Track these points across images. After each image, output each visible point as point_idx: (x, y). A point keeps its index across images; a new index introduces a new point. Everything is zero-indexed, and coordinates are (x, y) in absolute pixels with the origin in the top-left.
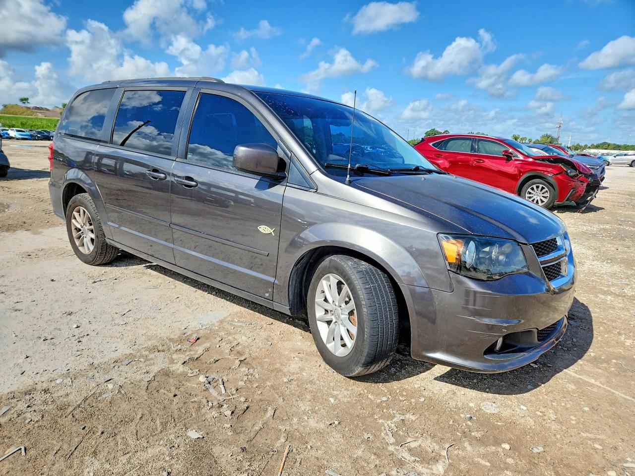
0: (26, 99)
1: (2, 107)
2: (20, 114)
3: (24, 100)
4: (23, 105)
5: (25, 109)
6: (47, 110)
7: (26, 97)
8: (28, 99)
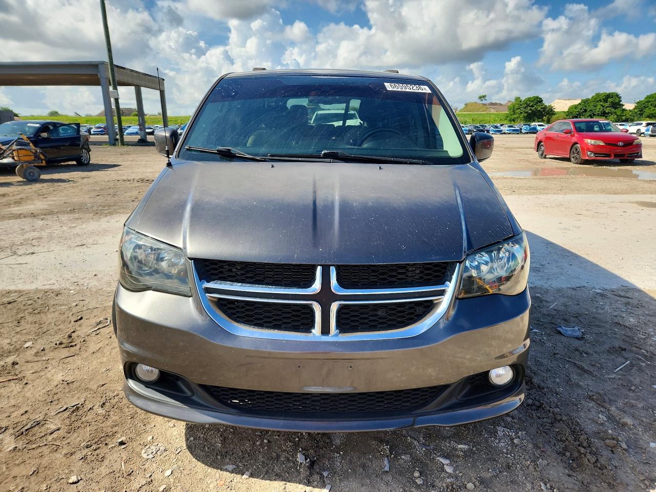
0: (484, 97)
1: (464, 106)
2: (477, 111)
3: (482, 97)
4: (481, 102)
5: (482, 105)
6: (501, 105)
7: (484, 95)
8: (485, 96)
